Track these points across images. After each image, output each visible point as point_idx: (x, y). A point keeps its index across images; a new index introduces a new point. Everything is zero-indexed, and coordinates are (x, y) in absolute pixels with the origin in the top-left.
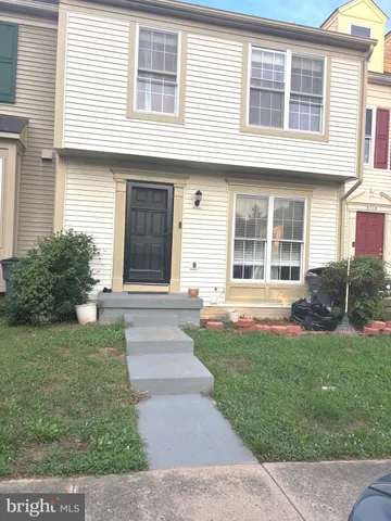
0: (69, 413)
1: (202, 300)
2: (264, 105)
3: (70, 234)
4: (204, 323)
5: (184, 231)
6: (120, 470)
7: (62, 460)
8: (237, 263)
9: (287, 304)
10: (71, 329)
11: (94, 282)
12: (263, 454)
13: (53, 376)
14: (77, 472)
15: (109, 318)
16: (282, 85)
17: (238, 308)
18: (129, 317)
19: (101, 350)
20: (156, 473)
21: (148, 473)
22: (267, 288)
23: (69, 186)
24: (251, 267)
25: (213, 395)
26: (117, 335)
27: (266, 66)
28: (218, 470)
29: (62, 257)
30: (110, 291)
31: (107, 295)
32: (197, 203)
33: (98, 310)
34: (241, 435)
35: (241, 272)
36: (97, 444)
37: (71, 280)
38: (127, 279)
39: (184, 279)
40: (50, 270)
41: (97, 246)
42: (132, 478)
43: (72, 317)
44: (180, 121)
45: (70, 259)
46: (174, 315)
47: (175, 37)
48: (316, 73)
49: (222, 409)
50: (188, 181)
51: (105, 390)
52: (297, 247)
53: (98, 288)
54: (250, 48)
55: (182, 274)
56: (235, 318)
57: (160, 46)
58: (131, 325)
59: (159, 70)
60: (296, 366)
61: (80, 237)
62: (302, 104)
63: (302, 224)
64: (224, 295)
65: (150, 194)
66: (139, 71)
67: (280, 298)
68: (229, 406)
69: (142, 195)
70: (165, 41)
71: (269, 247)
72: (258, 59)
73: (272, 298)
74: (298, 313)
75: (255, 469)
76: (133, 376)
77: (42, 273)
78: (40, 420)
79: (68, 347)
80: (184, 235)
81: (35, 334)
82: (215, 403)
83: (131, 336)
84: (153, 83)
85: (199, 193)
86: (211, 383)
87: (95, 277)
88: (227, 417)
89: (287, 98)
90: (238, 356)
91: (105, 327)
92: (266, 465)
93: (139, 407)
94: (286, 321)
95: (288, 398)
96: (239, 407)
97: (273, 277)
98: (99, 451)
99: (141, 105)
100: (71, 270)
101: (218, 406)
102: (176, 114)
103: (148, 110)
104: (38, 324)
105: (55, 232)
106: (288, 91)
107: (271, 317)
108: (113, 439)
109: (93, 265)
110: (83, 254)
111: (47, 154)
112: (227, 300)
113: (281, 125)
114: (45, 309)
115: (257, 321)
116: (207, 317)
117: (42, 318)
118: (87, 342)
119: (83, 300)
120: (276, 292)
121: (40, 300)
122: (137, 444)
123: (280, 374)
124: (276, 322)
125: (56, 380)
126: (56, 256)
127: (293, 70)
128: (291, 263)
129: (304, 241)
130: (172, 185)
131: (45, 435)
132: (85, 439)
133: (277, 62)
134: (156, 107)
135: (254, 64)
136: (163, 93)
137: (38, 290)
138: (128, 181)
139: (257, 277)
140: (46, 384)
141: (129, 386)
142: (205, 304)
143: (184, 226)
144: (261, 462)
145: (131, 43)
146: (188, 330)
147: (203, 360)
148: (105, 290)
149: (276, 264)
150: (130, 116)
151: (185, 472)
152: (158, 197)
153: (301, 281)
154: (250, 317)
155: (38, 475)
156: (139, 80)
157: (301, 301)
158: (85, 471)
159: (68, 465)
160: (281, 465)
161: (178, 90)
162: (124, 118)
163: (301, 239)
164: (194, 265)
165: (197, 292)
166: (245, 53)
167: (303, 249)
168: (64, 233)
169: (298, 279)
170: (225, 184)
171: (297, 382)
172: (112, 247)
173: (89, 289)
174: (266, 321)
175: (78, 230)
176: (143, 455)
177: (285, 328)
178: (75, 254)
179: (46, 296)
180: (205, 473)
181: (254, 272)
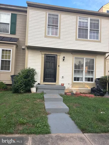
0: (29, 117)
1: (65, 87)
2: (82, 33)
3: (29, 68)
4: (66, 93)
5: (60, 67)
6: (43, 133)
7: (27, 130)
8: (75, 77)
9: (89, 89)
10: (29, 94)
11: (35, 82)
12: (84, 131)
13: (24, 107)
14: (31, 133)
15: (40, 91)
16: (87, 27)
17: (75, 89)
18: (45, 91)
19: (37, 100)
20: (53, 135)
21: (51, 135)
22: (84, 84)
23: (29, 56)
24: (79, 78)
25: (68, 113)
26: (42, 96)
27: (83, 22)
28: (71, 135)
29: (27, 75)
30: (40, 84)
31: (39, 85)
32: (64, 60)
33: (36, 89)
34: (77, 125)
35: (76, 79)
36: (37, 126)
37: (29, 81)
38: (44, 81)
39: (60, 81)
40: (24, 78)
41: (37, 72)
42: (46, 136)
43: (30, 91)
44: (59, 38)
45: (29, 75)
46: (57, 91)
47: (58, 16)
48: (97, 24)
49: (71, 117)
50: (61, 54)
51: (38, 111)
52: (92, 72)
53: (36, 83)
54: (78, 18)
55: (59, 80)
56: (74, 92)
57: (54, 18)
58: (45, 93)
59: (53, 24)
60: (92, 106)
61: (32, 69)
62: (93, 32)
63: (94, 65)
64: (71, 86)
65: (51, 57)
66: (48, 25)
67: (88, 87)
68: (74, 117)
69: (48, 58)
70: (55, 17)
71: (84, 72)
72: (80, 20)
73: (85, 87)
74: (93, 91)
75: (82, 135)
76: (46, 108)
77: (22, 79)
78: (21, 119)
79: (28, 99)
80: (60, 69)
81: (20, 95)
82: (69, 115)
83: (46, 96)
84: (52, 28)
85: (64, 57)
86: (68, 110)
87: (36, 80)
88: (73, 120)
89: (89, 31)
90: (76, 103)
91: (38, 94)
92: (84, 134)
93: (48, 116)
94: (89, 93)
95: (90, 115)
96: (76, 117)
97: (85, 81)
98: (37, 128)
99: (48, 34)
100: (30, 78)
101: (70, 116)
102: (58, 36)
103: (50, 35)
104: (20, 93)
105: (25, 68)
106: (89, 29)
107: (85, 92)
108: (41, 125)
109: (35, 77)
110: (33, 74)
111: (23, 47)
112: (72, 87)
113: (87, 38)
114: (22, 89)
115: (81, 93)
116: (66, 92)
117: (22, 91)
118: (33, 98)
119: (33, 87)
120: (86, 85)
121: (21, 86)
122: (48, 126)
123: (88, 108)
124: (86, 94)
125: (25, 108)
126: (25, 74)
127: (90, 23)
128: (91, 77)
129: (94, 70)
130: (57, 55)
131: (23, 123)
132: (33, 124)
133: (86, 21)
134: (52, 34)
135: (79, 22)
136: (54, 30)
137: (21, 83)
138: (45, 54)
139: (81, 81)
140: (23, 109)
141: (45, 110)
142: (66, 88)
143: (60, 66)
144: (83, 133)
145: (46, 18)
146: (61, 95)
147: (66, 104)
148: (38, 84)
149: (86, 77)
150: (46, 37)
151: (61, 135)
152: (53, 58)
153: (94, 82)
154: (79, 92)
155: (21, 133)
156: (48, 27)
157: (94, 88)
158: (33, 133)
159: (29, 131)
160: (89, 134)
161: (58, 29)
162: (44, 37)
163: (93, 70)
164: (63, 77)
165: (64, 84)
166: (77, 19)
167: (94, 73)
168: (28, 68)
169: (93, 81)
170: (72, 55)
171: (93, 110)
172: (40, 72)
173: (34, 83)
174: (84, 93)
175: (31, 67)
176: (50, 130)
177: (89, 95)
178: (31, 74)
179: (23, 85)
180: (67, 135)
181: (80, 79)
